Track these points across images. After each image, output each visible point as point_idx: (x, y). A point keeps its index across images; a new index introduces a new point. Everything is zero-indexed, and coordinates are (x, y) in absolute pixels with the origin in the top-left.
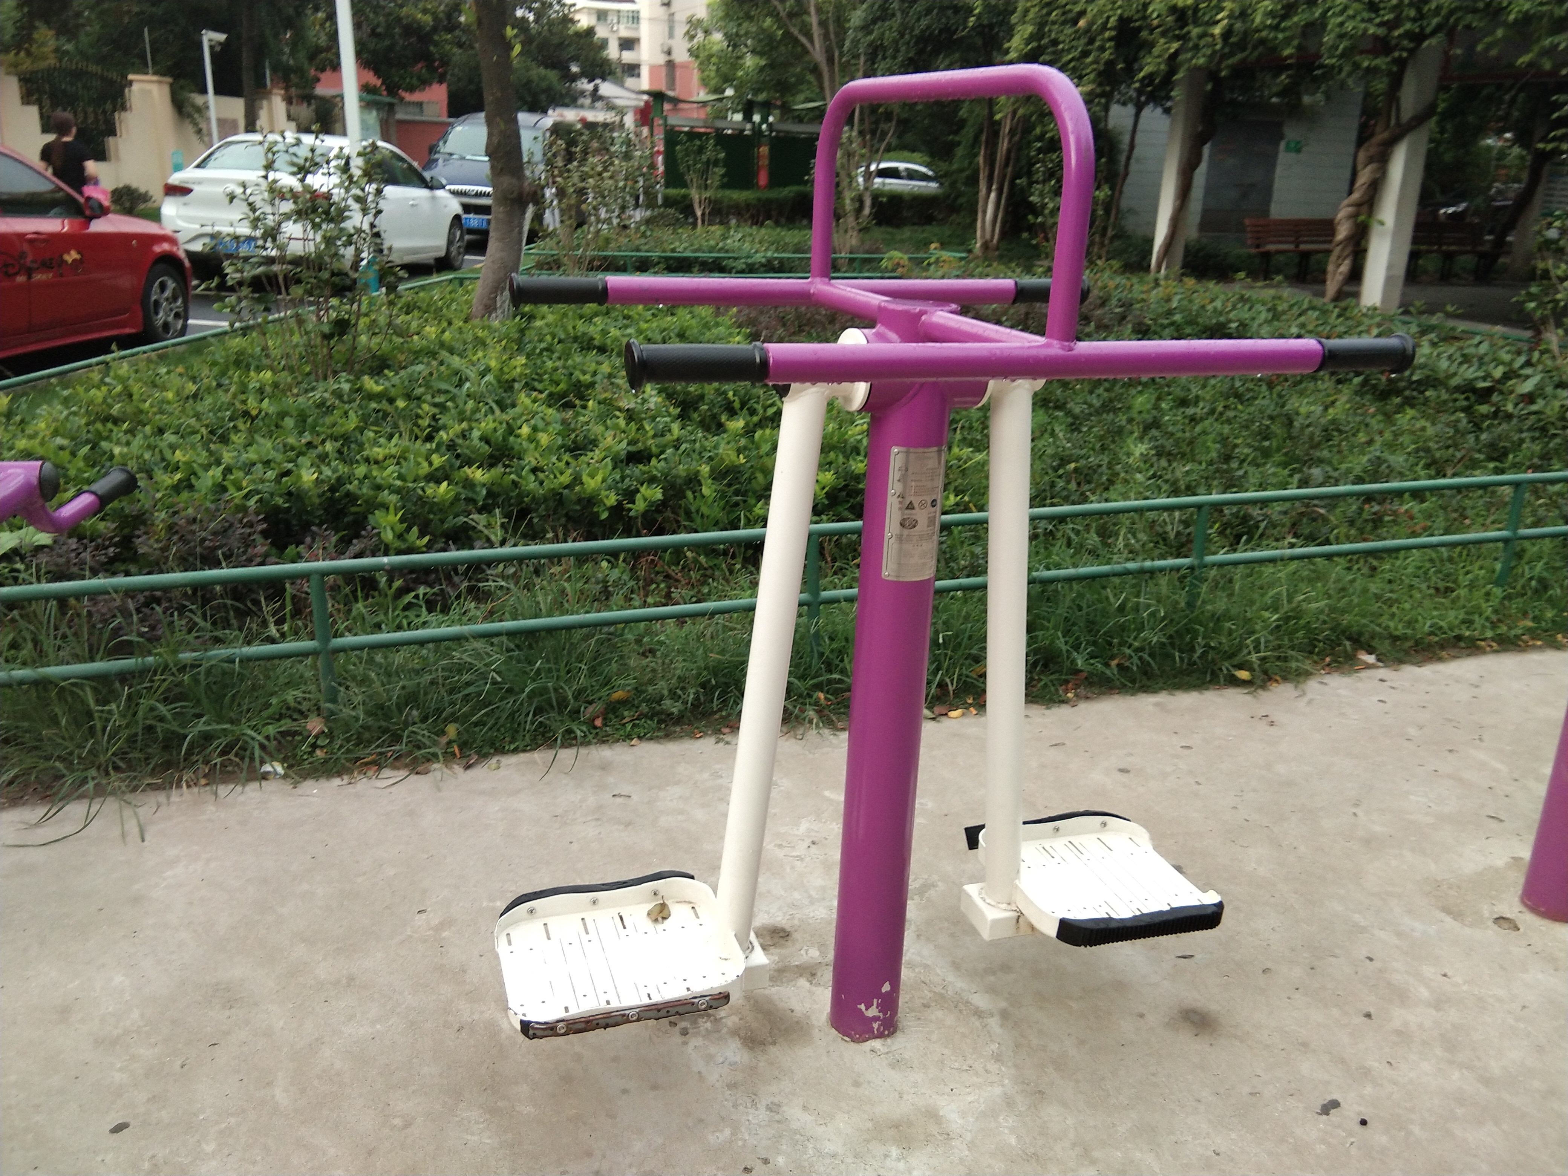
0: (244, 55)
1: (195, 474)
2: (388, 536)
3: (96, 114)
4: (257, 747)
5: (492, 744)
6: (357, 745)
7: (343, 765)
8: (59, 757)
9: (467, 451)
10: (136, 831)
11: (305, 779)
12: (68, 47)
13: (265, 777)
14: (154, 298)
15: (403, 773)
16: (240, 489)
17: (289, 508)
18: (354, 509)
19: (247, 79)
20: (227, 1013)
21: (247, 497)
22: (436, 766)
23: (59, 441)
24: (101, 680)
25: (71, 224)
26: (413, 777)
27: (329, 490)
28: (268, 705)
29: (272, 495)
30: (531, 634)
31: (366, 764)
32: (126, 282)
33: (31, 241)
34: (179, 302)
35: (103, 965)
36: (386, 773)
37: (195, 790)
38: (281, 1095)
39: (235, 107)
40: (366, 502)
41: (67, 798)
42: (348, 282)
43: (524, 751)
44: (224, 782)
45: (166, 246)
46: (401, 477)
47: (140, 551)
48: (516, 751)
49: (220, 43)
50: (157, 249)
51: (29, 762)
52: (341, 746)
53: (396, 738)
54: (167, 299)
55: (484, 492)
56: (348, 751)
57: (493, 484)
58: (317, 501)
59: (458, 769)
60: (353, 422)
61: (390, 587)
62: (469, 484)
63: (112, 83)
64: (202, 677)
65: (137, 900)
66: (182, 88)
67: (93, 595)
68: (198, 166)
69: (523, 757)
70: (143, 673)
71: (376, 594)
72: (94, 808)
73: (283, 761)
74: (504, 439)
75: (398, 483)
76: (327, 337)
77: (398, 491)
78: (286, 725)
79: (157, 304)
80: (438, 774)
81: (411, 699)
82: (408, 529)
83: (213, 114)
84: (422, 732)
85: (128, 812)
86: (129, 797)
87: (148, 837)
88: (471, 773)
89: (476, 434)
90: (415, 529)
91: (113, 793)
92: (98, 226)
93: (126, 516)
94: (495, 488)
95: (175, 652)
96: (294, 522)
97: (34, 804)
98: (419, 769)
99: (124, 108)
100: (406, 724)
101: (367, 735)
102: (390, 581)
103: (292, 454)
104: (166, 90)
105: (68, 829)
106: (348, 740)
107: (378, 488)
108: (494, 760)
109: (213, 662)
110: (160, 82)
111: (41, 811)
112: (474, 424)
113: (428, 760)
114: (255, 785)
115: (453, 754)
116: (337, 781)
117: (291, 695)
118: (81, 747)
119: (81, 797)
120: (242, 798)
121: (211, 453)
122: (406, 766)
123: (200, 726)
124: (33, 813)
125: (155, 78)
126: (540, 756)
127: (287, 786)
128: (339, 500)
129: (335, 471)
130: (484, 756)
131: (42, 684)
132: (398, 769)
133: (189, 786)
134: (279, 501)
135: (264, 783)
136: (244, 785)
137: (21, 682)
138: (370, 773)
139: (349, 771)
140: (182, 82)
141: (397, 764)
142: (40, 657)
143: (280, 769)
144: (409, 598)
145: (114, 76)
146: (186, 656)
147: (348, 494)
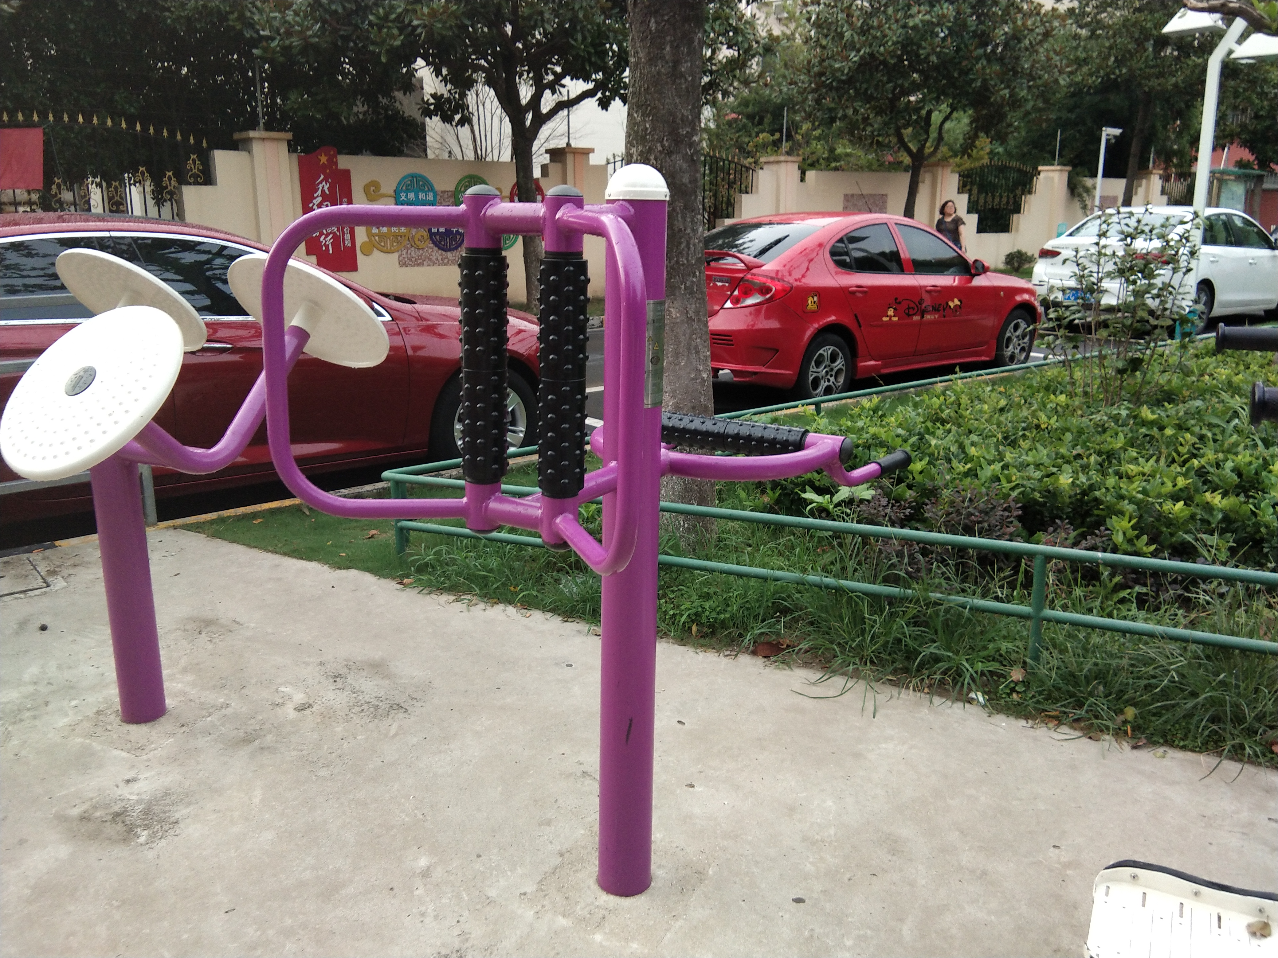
0: (1134, 144)
1: (981, 466)
2: (1119, 538)
3: (1008, 197)
4: (968, 676)
5: (1164, 735)
6: (1046, 699)
7: (1030, 713)
8: (839, 644)
9: (1216, 479)
10: (872, 708)
11: (999, 712)
12: (1000, 150)
13: (970, 701)
14: (1008, 334)
15: (1078, 734)
16: (1009, 481)
17: (1045, 503)
18: (1096, 512)
19: (1133, 162)
20: (890, 857)
21: (1013, 489)
22: (1107, 737)
23: (900, 431)
24: (875, 598)
25: (960, 280)
26: (1085, 740)
27: (1081, 494)
28: (985, 648)
29: (1033, 490)
30: (1226, 649)
31: (1050, 717)
32: (990, 322)
33: (929, 292)
34: (1027, 339)
35: (824, 790)
36: (1064, 729)
37: (919, 694)
38: (907, 931)
39: (1118, 186)
40: (1108, 508)
41: (834, 672)
42: (1148, 327)
43: (1193, 751)
44: (940, 695)
45: (1026, 297)
46: (1145, 492)
47: (926, 515)
48: (1184, 748)
49: (1115, 137)
50: (1018, 298)
51: (820, 641)
52: (1034, 696)
53: (1080, 704)
54: (1018, 337)
55: (1220, 516)
56: (1038, 702)
57: (1231, 510)
58: (1068, 500)
59: (1126, 746)
60: (1119, 442)
61: (1111, 580)
62: (1208, 507)
63: (1026, 173)
64: (942, 613)
65: (858, 756)
66: (1078, 174)
67: (887, 538)
68: (1071, 235)
69: (1190, 755)
70: (903, 599)
71: (1098, 584)
72: (849, 685)
73: (984, 693)
74: (1256, 473)
75: (1140, 496)
76: (1120, 372)
77: (1138, 503)
78: (994, 666)
79: (1009, 340)
80: (1106, 744)
81: (1101, 675)
82: (1138, 537)
83: (1098, 193)
84: (1103, 706)
85: (870, 695)
86: (873, 684)
87: (877, 716)
88: (1137, 753)
89: (1229, 465)
90: (1145, 538)
91: (864, 678)
92: (979, 281)
93: (926, 489)
94: (1232, 515)
95: (926, 590)
96: (1046, 514)
97: (817, 670)
98: (1092, 734)
99: (1030, 192)
100: (1091, 694)
101: (1056, 694)
102: (1112, 575)
103: (1060, 461)
104: (1065, 176)
105: (831, 693)
106: (1040, 693)
107: (1122, 498)
108: (1161, 750)
109: (952, 605)
110: (1061, 170)
111: (818, 675)
112: (1230, 456)
113: (1102, 731)
114: (960, 705)
115: (1126, 732)
116: (1023, 722)
117: (1005, 646)
118: (854, 641)
119: (844, 674)
120: (949, 711)
121: (1000, 453)
122: (1082, 729)
123: (932, 649)
124: (814, 675)
125: (1059, 168)
126: (1205, 760)
127: (984, 714)
128: (1087, 503)
129: (1089, 479)
130: (1152, 743)
131: (839, 590)
132: (1075, 729)
133: (914, 690)
134: (1037, 495)
135: (967, 705)
136: (953, 703)
137: (827, 587)
138: (1051, 725)
139: (1034, 718)
140: (1079, 169)
141: (1075, 725)
142: (843, 573)
143: (981, 699)
144: (1124, 593)
145: (1029, 169)
146: (935, 596)
147: (1096, 499)
